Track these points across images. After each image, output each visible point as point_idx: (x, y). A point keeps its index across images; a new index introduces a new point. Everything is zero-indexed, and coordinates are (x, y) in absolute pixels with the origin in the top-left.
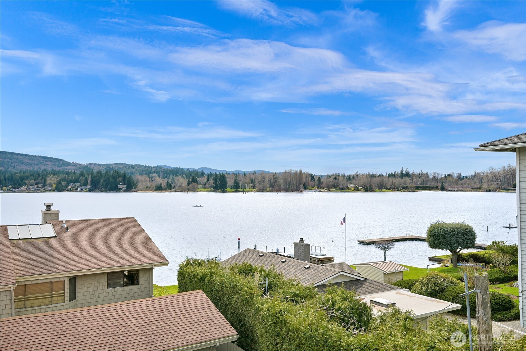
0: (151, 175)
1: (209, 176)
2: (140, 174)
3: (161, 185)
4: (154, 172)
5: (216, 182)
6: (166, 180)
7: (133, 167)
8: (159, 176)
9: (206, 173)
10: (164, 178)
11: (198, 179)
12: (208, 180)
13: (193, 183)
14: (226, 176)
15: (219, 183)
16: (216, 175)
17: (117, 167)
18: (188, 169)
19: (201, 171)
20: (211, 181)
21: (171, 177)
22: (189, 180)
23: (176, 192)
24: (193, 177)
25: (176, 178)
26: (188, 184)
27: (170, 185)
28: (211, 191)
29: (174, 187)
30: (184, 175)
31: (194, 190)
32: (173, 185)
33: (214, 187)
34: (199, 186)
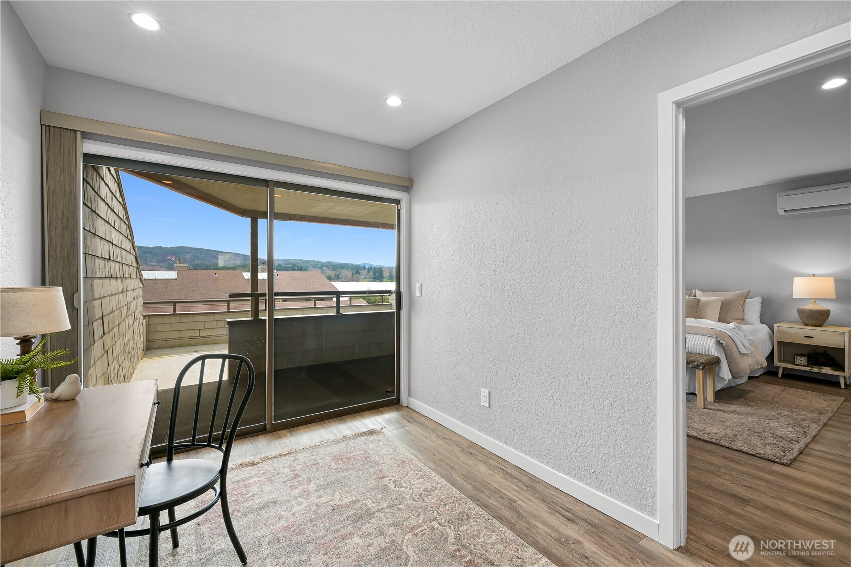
0: (322, 268)
1: (369, 269)
2: (313, 268)
3: (330, 276)
4: (325, 266)
5: (375, 274)
6: (334, 272)
7: (307, 262)
8: (329, 269)
9: (367, 267)
10: (332, 271)
11: (360, 271)
12: (369, 272)
13: (357, 275)
14: (383, 269)
15: (377, 275)
16: (375, 268)
17: (294, 262)
18: (352, 264)
19: (363, 266)
20: (371, 273)
21: (339, 270)
22: (353, 272)
23: (342, 281)
24: (357, 270)
25: (342, 270)
26: (353, 275)
27: (338, 276)
28: (371, 281)
29: (341, 278)
30: (349, 269)
31: (358, 281)
32: (340, 276)
33: (373, 278)
34: (362, 277)
